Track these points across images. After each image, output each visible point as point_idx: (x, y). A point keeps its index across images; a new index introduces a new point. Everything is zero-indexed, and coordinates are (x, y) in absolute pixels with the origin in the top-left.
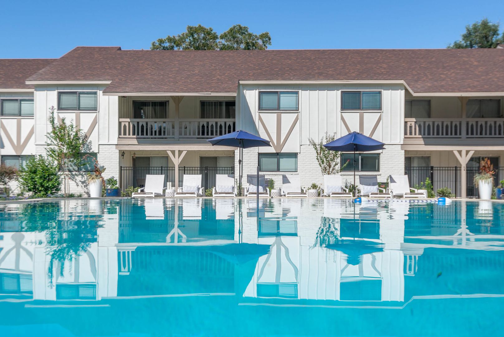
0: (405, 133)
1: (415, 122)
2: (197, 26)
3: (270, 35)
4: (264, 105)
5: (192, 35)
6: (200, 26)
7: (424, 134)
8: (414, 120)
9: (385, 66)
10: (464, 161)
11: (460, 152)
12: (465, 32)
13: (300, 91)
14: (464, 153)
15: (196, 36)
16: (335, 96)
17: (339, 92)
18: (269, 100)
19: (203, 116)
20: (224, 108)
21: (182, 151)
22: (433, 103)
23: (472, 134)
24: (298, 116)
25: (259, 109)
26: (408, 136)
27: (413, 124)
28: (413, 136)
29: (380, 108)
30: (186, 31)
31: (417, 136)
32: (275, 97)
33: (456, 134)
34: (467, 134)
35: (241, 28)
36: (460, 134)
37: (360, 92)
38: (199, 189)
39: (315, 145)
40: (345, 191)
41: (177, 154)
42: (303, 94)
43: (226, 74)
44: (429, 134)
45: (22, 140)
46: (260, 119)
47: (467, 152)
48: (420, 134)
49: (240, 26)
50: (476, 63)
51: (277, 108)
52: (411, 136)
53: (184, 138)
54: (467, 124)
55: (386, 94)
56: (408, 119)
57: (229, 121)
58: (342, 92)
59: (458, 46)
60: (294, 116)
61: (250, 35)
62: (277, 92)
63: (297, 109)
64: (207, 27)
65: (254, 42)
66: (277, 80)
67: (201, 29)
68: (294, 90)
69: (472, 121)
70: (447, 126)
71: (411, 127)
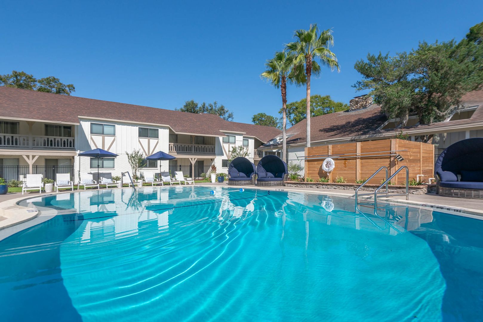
0: (169, 150)
1: (174, 145)
2: (21, 72)
3: (74, 86)
4: (94, 131)
5: (16, 77)
6: (23, 72)
7: (177, 151)
8: (173, 144)
9: (158, 117)
10: (193, 163)
11: (192, 159)
12: (185, 104)
13: (116, 125)
14: (193, 159)
15: (19, 78)
17: (137, 128)
18: (96, 128)
19: (47, 134)
20: (63, 129)
21: (35, 156)
22: (178, 136)
23: (196, 151)
24: (115, 138)
25: (91, 133)
26: (170, 151)
27: (173, 146)
28: (173, 151)
29: (158, 137)
30: (11, 73)
31: (174, 151)
32: (101, 127)
33: (190, 151)
34: (195, 151)
35: (55, 79)
36: (192, 151)
37: (148, 128)
39: (128, 154)
41: (31, 157)
42: (117, 127)
43: (67, 110)
44: (179, 150)
46: (92, 138)
47: (195, 159)
48: (175, 150)
49: (54, 77)
50: (195, 120)
51: (102, 133)
52: (172, 151)
53: (35, 147)
54: (195, 146)
55: (161, 131)
56: (170, 143)
57: (70, 139)
58: (139, 128)
59: (183, 111)
60: (112, 138)
61: (61, 84)
62: (102, 124)
63: (114, 135)
65: (63, 88)
66: (103, 118)
67: (23, 74)
68: (113, 124)
69: (196, 146)
70: (187, 147)
71: (172, 147)
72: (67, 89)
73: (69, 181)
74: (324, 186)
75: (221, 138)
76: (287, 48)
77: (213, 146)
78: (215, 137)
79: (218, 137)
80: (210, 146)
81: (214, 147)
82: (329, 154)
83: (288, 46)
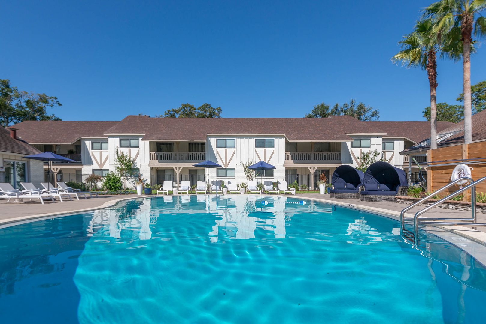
0: (285, 159)
1: (290, 154)
2: (186, 104)
3: (222, 108)
4: (219, 146)
5: (184, 108)
6: (188, 104)
7: (294, 159)
8: (289, 152)
9: (276, 126)
10: (312, 172)
11: (311, 168)
12: (313, 109)
13: (236, 139)
14: (312, 168)
15: (186, 108)
16: (252, 141)
17: (254, 139)
18: (221, 143)
19: (190, 151)
20: (200, 145)
21: (181, 167)
22: (298, 144)
23: (316, 159)
24: (235, 150)
25: (217, 147)
26: (287, 160)
27: (289, 154)
28: (289, 160)
29: (273, 147)
30: (181, 106)
31: (291, 160)
32: (224, 142)
33: (309, 159)
34: (314, 159)
35: (207, 105)
36: (311, 159)
37: (264, 139)
38: (189, 188)
39: (243, 165)
40: (257, 189)
41: (178, 168)
42: (238, 140)
43: (201, 131)
44: (296, 159)
45: (103, 162)
46: (217, 152)
47: (314, 168)
48: (292, 159)
49: (207, 104)
50: (318, 125)
51: (225, 147)
53: (181, 160)
54: (314, 154)
55: (277, 141)
56: (286, 152)
57: (203, 153)
58: (256, 139)
59: (310, 116)
60: (233, 151)
61: (212, 108)
62: (225, 139)
63: (235, 147)
64: (191, 104)
65: (214, 111)
66: (225, 133)
67: (188, 105)
68: (233, 138)
69: (317, 153)
70: (305, 155)
71: (288, 156)
72: (217, 111)
73: (189, 187)
74: (450, 206)
75: (349, 143)
76: (427, 13)
77: (337, 153)
78: (340, 142)
79: (345, 142)
80: (333, 153)
81: (340, 154)
82: (464, 158)
83: (429, 10)
